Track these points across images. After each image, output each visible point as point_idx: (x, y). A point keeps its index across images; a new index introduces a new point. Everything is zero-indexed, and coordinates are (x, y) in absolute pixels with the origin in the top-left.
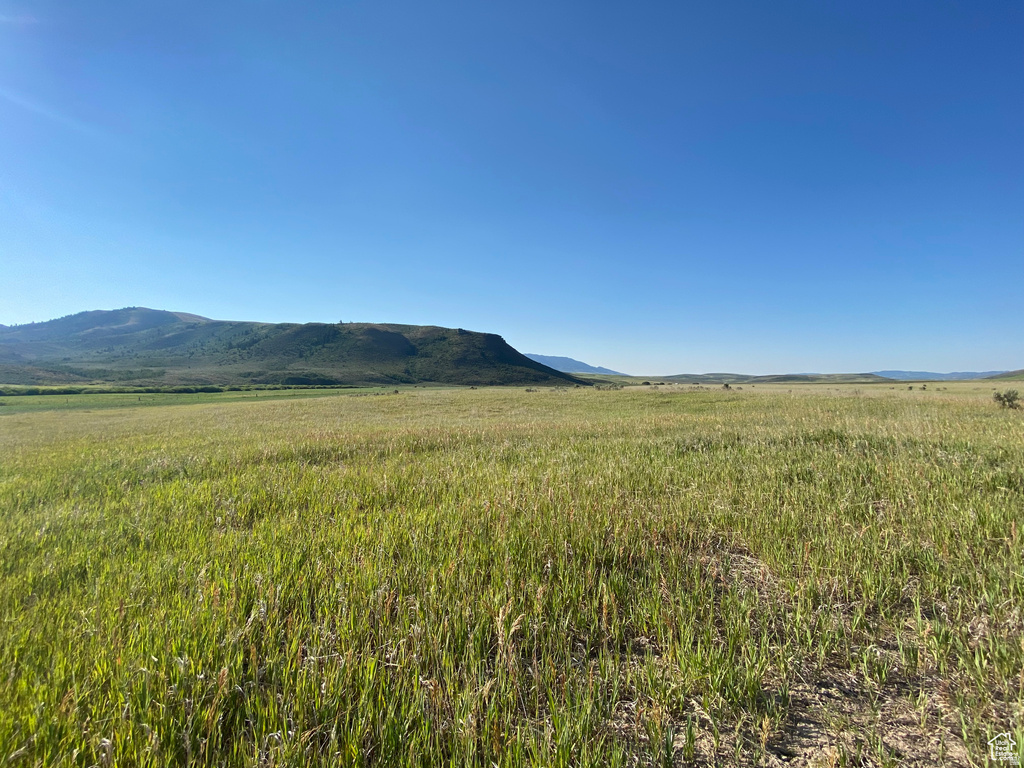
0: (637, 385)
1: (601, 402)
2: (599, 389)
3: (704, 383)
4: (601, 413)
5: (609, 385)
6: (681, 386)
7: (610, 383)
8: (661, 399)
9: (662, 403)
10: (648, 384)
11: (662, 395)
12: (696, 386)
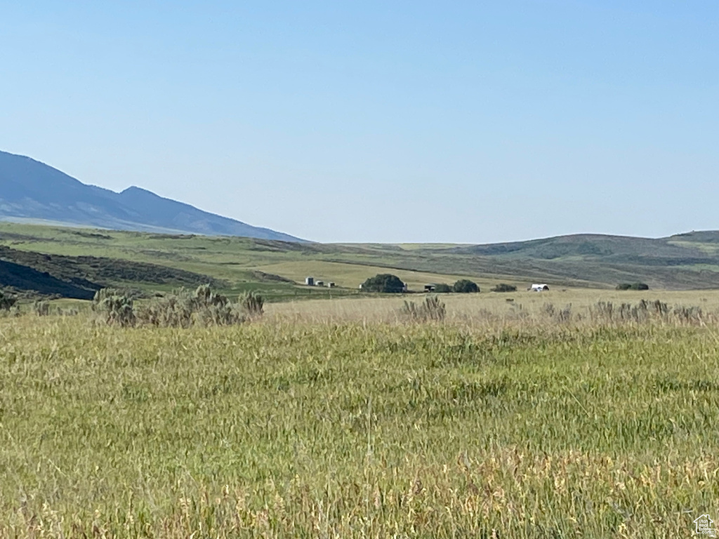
0: (336, 292)
1: (134, 396)
2: (126, 316)
3: (671, 281)
4: (136, 460)
5: (182, 296)
6: (560, 299)
7: (191, 279)
8: (457, 375)
9: (464, 391)
10: (392, 286)
11: (464, 353)
12: (633, 298)
